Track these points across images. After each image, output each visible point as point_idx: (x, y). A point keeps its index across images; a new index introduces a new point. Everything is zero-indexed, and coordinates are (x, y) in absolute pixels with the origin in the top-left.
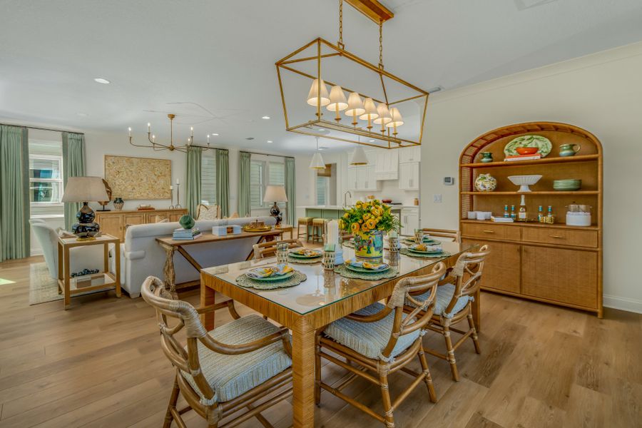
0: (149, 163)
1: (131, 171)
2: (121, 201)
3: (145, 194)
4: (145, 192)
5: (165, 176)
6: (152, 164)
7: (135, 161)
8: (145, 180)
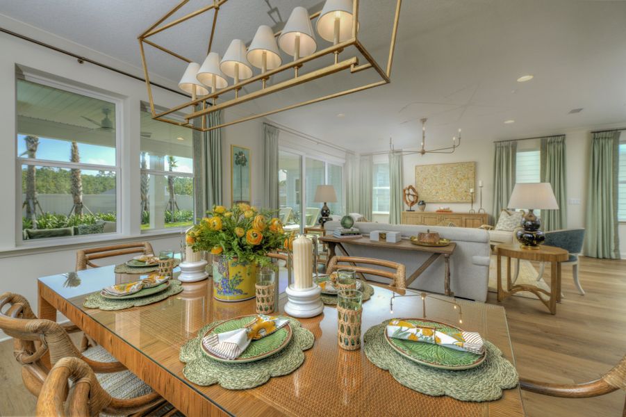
0: (452, 168)
1: (435, 177)
2: (423, 203)
3: (448, 198)
4: (447, 196)
5: (468, 179)
6: (455, 168)
7: (439, 167)
8: (447, 184)
